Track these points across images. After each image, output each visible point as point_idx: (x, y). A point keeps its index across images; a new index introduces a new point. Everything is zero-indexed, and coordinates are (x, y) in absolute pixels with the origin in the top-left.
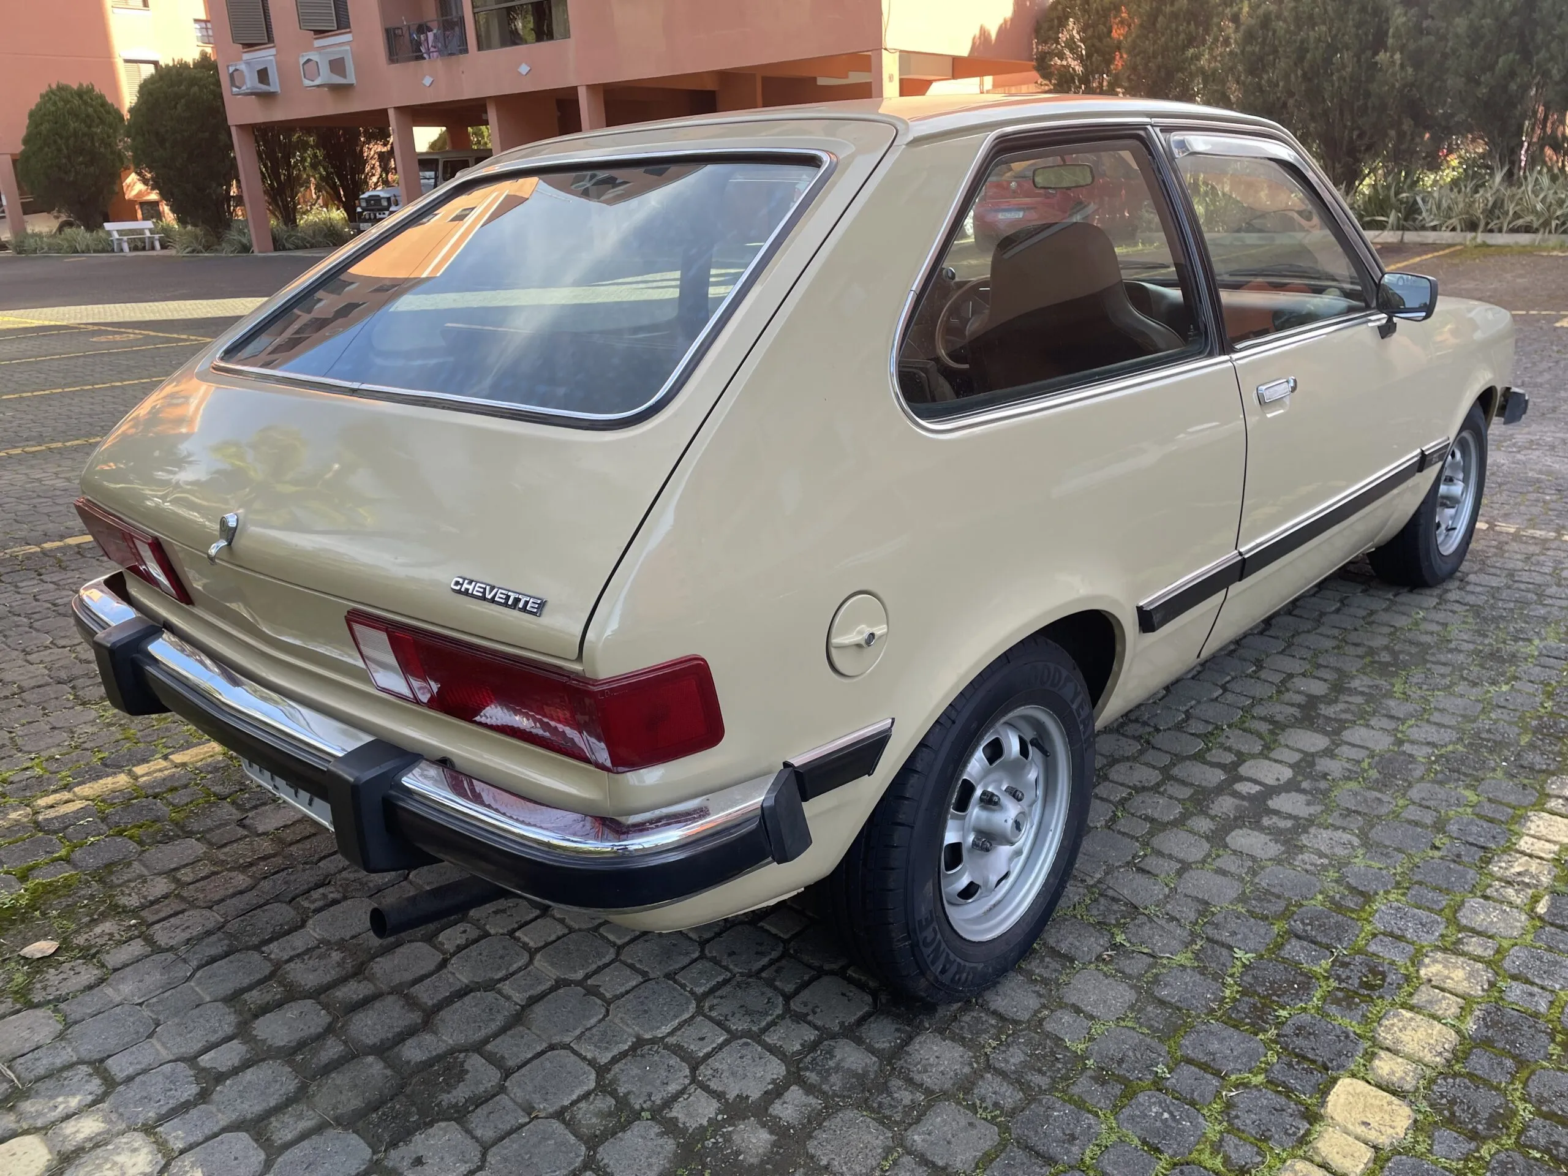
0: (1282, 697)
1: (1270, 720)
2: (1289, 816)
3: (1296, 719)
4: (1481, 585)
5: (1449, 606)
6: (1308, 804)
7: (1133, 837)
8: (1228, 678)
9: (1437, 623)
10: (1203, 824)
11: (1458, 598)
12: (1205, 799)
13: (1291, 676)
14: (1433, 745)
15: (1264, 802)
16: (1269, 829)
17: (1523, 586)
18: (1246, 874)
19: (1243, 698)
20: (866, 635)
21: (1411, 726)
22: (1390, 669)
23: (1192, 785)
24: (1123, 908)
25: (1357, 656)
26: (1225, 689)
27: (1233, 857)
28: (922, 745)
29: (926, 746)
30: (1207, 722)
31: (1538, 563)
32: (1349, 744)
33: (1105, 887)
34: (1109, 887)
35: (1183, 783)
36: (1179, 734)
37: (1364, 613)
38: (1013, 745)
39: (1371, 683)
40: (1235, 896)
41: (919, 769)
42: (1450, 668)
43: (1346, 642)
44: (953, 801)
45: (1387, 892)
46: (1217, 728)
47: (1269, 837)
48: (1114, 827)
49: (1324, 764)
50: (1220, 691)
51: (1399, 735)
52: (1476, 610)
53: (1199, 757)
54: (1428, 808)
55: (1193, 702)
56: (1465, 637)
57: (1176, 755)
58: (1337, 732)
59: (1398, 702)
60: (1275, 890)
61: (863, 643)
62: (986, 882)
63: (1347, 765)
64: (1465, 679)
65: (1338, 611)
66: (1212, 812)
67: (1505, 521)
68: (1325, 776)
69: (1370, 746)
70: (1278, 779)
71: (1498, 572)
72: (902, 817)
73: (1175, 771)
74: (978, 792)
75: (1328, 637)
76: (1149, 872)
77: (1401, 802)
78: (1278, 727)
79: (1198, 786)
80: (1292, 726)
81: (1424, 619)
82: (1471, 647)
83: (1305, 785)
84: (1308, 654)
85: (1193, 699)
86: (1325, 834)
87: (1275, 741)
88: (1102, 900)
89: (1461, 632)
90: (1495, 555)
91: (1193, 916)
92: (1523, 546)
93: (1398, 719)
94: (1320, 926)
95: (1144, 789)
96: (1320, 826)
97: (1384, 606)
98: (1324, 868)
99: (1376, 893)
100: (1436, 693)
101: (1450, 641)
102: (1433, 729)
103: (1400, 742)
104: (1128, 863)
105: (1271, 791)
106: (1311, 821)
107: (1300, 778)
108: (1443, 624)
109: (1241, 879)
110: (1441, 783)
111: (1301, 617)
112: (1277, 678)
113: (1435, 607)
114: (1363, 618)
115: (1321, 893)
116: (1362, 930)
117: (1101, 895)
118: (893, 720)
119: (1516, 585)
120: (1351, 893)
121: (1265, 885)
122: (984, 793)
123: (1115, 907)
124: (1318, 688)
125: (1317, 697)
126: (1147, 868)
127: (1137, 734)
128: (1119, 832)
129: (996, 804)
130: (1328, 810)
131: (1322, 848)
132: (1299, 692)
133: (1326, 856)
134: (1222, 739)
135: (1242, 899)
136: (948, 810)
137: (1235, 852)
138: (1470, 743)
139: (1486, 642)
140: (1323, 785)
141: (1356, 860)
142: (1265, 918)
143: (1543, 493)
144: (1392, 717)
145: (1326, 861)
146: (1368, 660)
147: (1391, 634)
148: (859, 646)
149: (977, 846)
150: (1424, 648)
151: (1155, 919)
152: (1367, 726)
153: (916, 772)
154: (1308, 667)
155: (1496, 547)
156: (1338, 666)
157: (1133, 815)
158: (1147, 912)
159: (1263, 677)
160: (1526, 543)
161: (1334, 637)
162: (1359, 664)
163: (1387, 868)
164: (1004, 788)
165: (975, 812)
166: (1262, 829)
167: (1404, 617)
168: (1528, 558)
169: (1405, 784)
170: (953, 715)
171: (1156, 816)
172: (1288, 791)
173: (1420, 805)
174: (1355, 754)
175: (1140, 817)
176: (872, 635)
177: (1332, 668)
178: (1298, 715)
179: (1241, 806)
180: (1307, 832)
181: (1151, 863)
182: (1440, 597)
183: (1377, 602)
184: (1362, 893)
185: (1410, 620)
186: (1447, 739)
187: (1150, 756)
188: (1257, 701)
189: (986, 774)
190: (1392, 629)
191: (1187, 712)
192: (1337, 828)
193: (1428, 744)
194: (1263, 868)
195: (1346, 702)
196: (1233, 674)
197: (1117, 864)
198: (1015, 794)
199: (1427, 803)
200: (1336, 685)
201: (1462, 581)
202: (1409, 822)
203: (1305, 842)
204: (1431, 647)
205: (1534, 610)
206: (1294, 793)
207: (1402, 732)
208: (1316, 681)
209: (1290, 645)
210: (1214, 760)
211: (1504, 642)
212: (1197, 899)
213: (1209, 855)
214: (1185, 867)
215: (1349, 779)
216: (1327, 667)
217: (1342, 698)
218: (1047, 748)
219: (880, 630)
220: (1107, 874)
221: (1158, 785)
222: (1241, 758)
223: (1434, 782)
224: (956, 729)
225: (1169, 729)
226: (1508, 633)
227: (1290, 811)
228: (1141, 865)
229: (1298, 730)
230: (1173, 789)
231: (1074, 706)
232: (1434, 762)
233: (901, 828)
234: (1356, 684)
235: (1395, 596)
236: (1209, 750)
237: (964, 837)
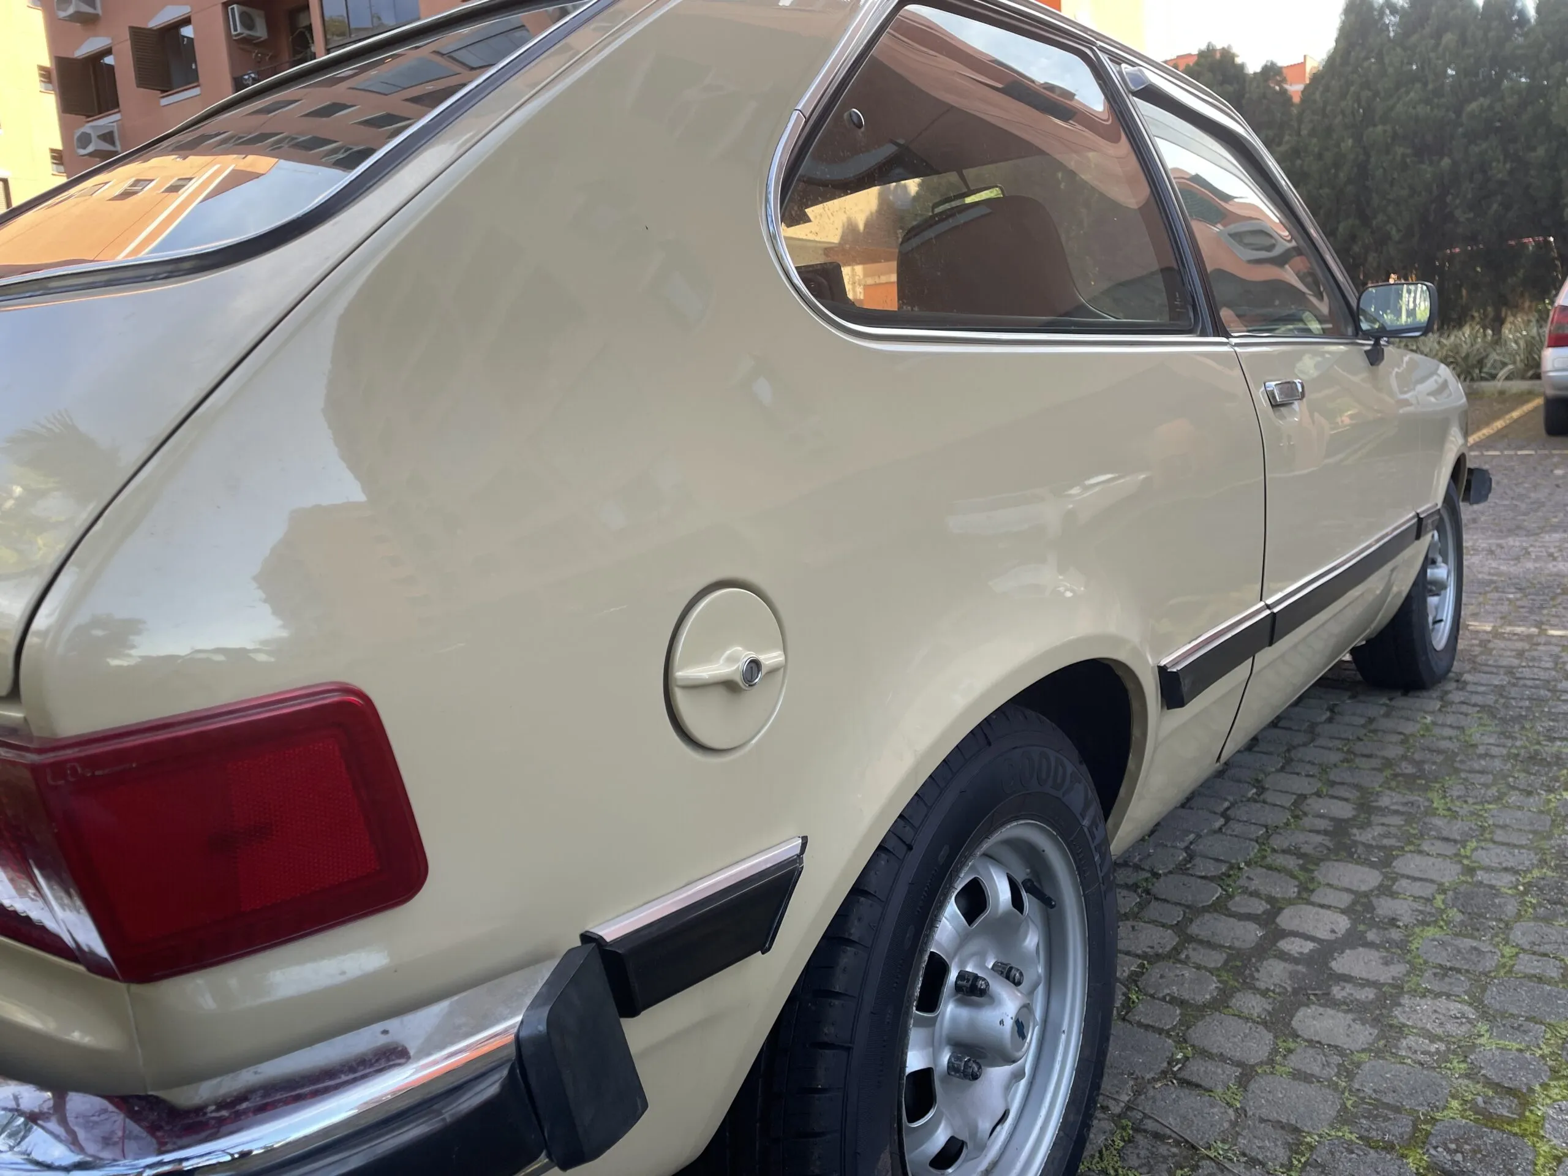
0: (1301, 822)
1: (1296, 852)
2: (1367, 983)
3: (1329, 849)
4: (1482, 685)
5: (1454, 708)
6: (1386, 963)
7: (1160, 1031)
8: (1226, 804)
9: (1451, 726)
10: (1254, 1004)
11: (1462, 699)
12: (1245, 966)
13: (1303, 797)
14: (1514, 871)
15: (1326, 964)
16: (1345, 1003)
17: (1530, 683)
18: (1338, 1075)
19: (1253, 827)
20: (742, 664)
21: (1476, 849)
22: (1419, 782)
23: (1222, 946)
24: (1175, 1150)
25: (1374, 769)
26: (1228, 819)
27: (1311, 1051)
28: (858, 890)
29: (866, 894)
30: (1217, 860)
31: (1533, 659)
32: (1408, 877)
33: (1139, 1116)
34: (1145, 1116)
35: (1209, 945)
36: (1185, 879)
37: (1362, 721)
38: (1001, 891)
39: (1404, 800)
40: (1334, 1114)
41: (854, 938)
42: (1491, 776)
43: (1355, 754)
44: (917, 993)
45: (1545, 1086)
46: (1231, 867)
47: (1350, 1016)
48: (1130, 1016)
49: (1385, 907)
50: (1222, 821)
51: (1466, 862)
52: (1489, 710)
53: (1220, 907)
54: (1545, 955)
55: (1192, 837)
56: (1492, 741)
57: (1188, 907)
58: (1386, 863)
59: (1446, 820)
60: (1389, 1099)
61: (738, 678)
62: (974, 1131)
63: (1415, 905)
64: (1514, 788)
65: (1330, 720)
66: (1262, 985)
67: (1475, 620)
68: (1393, 922)
69: (1434, 877)
70: (1333, 931)
71: (1495, 670)
72: (829, 1032)
73: (1194, 929)
74: (953, 975)
75: (1330, 749)
76: (1198, 1086)
77: (1508, 951)
78: (1310, 862)
79: (1230, 948)
80: (1328, 859)
81: (1434, 723)
82: (1504, 751)
83: (1371, 936)
84: (1314, 770)
85: (1192, 832)
86: (1425, 1005)
87: (1312, 879)
88: (1140, 1138)
89: (1484, 735)
90: (1482, 653)
91: (1282, 1154)
92: (1508, 643)
93: (1455, 841)
94: (1474, 1152)
95: (1158, 957)
96: (1413, 993)
97: (1382, 712)
98: (1443, 1058)
99: (1531, 1090)
100: (1487, 806)
101: (1475, 746)
102: (1504, 851)
103: (1470, 871)
104: (1164, 1073)
105: (1328, 949)
106: (1398, 988)
107: (1361, 927)
108: (1458, 728)
109: (1334, 1086)
110: (1547, 920)
111: (1290, 729)
112: (1288, 800)
113: (1440, 710)
114: (1363, 726)
115: (1453, 1097)
116: (1537, 1154)
117: (1136, 1130)
118: (805, 840)
119: (1521, 682)
120: (1496, 1092)
121: (1370, 1092)
122: (962, 976)
123: (1163, 1150)
124: (1344, 811)
125: (1346, 821)
126: (1194, 1079)
127: (1130, 882)
128: (1140, 1024)
129: (983, 993)
130: (1415, 969)
131: (1429, 1026)
132: (1322, 816)
133: (1440, 1039)
134: (1243, 882)
135: (1344, 1117)
136: (908, 1013)
137: (1311, 1043)
138: (1556, 865)
139: (1518, 743)
140: (1395, 935)
141: (1482, 1040)
142: (1389, 1147)
143: (1503, 592)
144: (1446, 839)
145: (1443, 1047)
146: (1388, 773)
147: (1403, 742)
148: (729, 685)
149: (957, 1070)
150: (1450, 757)
151: (1228, 1165)
152: (1420, 852)
153: (850, 942)
154: (1320, 785)
155: (1480, 645)
156: (1356, 782)
157: (1152, 996)
158: (1212, 1154)
159: (1269, 800)
160: (1510, 640)
161: (1338, 749)
162: (1380, 778)
163: (1528, 1048)
164: (990, 966)
165: (949, 1010)
166: (1335, 1004)
167: (1411, 723)
168: (1520, 654)
169: (1502, 925)
170: (908, 833)
171: (1186, 996)
172: (1353, 947)
173: (1534, 953)
174: (1417, 889)
175: (1163, 999)
176: (755, 665)
177: (1349, 785)
178: (1331, 845)
179: (1297, 972)
180: (1400, 1005)
181: (1197, 1070)
182: (1442, 699)
183: (1374, 706)
184: (1511, 1092)
185: (1418, 726)
186: (1527, 863)
187: (1155, 910)
188: (1271, 831)
189: (963, 940)
190: (1402, 737)
191: (1187, 849)
192: (1438, 995)
193: (1506, 869)
194: (1358, 1065)
195: (1383, 824)
196: (1231, 798)
197: (1148, 1076)
198: (1009, 974)
199: (1542, 949)
200: (1362, 805)
201: (1457, 681)
202: (1530, 977)
203: (1403, 1020)
204: (1457, 754)
205: (1555, 707)
206: (1361, 949)
207: (1467, 857)
208: (1335, 801)
209: (1289, 761)
210: (1242, 910)
211: (1539, 743)
212: (1280, 1125)
213: (1275, 1051)
214: (1247, 1075)
215: (1424, 923)
216: (1343, 784)
217: (1375, 819)
218: (1048, 892)
219: (771, 658)
220: (1137, 1093)
221: (1176, 950)
222: (1276, 907)
223: (1536, 918)
224: (914, 859)
225: (1171, 872)
226: (1539, 733)
227: (1364, 975)
228: (1184, 1074)
229: (1336, 864)
230: (1198, 955)
231: (1086, 823)
232: (1525, 893)
233: (828, 1052)
234: (1385, 801)
235: (1391, 699)
236: (1230, 897)
237: (935, 1056)
